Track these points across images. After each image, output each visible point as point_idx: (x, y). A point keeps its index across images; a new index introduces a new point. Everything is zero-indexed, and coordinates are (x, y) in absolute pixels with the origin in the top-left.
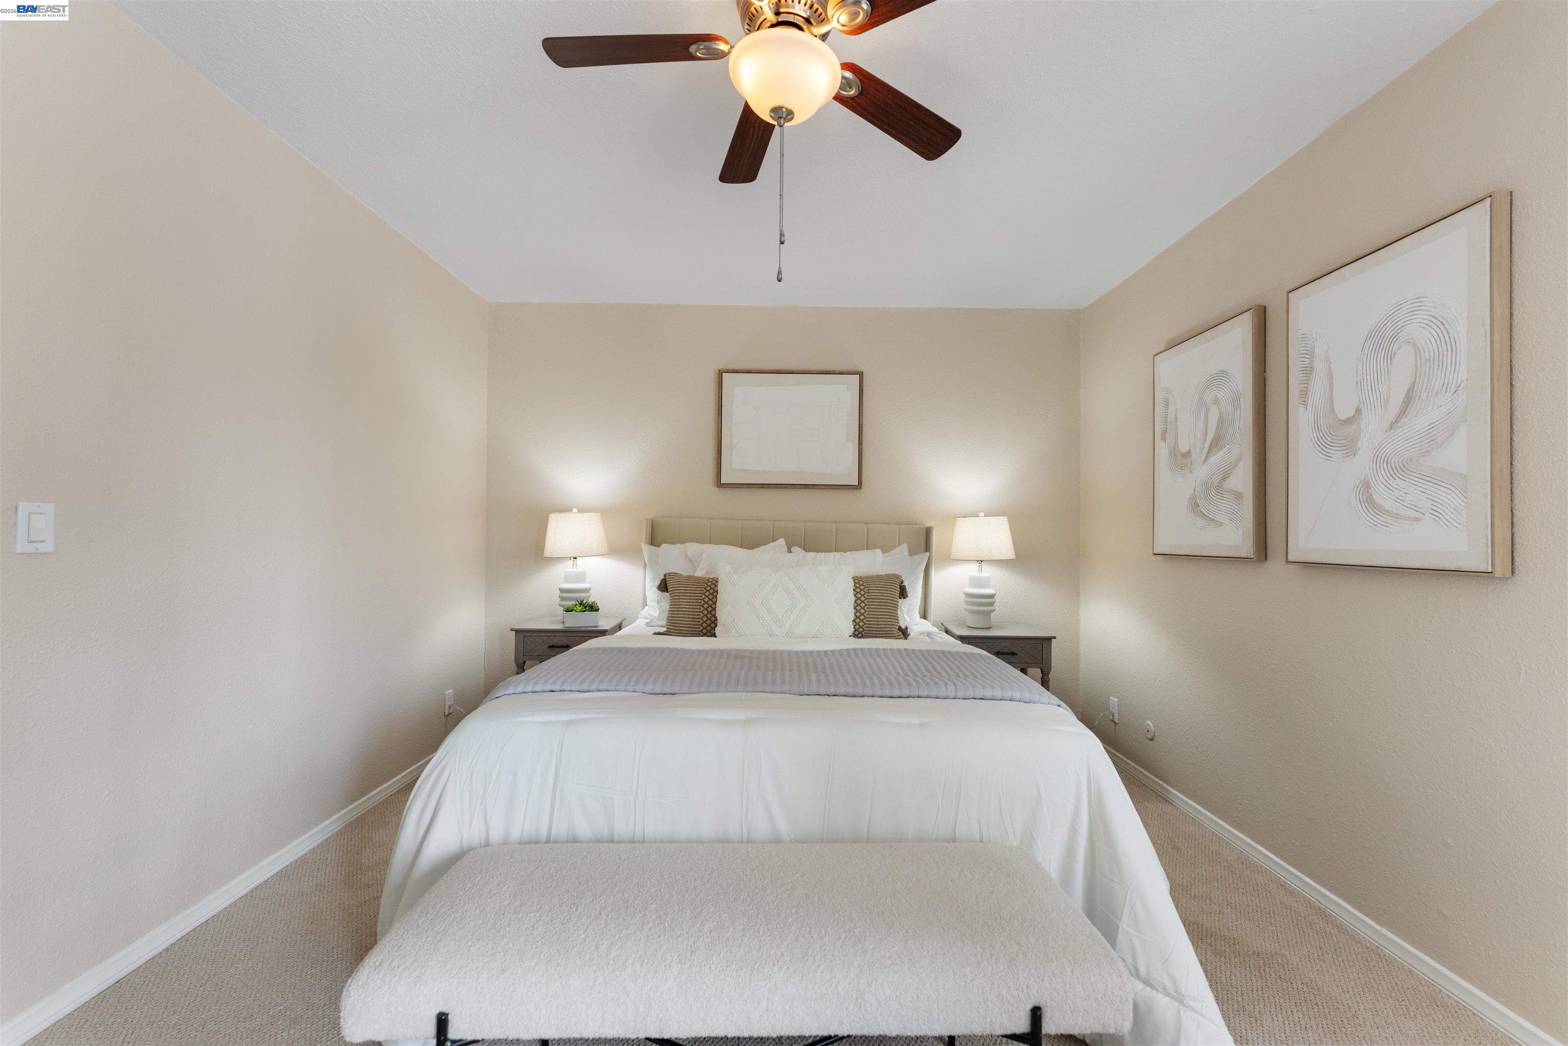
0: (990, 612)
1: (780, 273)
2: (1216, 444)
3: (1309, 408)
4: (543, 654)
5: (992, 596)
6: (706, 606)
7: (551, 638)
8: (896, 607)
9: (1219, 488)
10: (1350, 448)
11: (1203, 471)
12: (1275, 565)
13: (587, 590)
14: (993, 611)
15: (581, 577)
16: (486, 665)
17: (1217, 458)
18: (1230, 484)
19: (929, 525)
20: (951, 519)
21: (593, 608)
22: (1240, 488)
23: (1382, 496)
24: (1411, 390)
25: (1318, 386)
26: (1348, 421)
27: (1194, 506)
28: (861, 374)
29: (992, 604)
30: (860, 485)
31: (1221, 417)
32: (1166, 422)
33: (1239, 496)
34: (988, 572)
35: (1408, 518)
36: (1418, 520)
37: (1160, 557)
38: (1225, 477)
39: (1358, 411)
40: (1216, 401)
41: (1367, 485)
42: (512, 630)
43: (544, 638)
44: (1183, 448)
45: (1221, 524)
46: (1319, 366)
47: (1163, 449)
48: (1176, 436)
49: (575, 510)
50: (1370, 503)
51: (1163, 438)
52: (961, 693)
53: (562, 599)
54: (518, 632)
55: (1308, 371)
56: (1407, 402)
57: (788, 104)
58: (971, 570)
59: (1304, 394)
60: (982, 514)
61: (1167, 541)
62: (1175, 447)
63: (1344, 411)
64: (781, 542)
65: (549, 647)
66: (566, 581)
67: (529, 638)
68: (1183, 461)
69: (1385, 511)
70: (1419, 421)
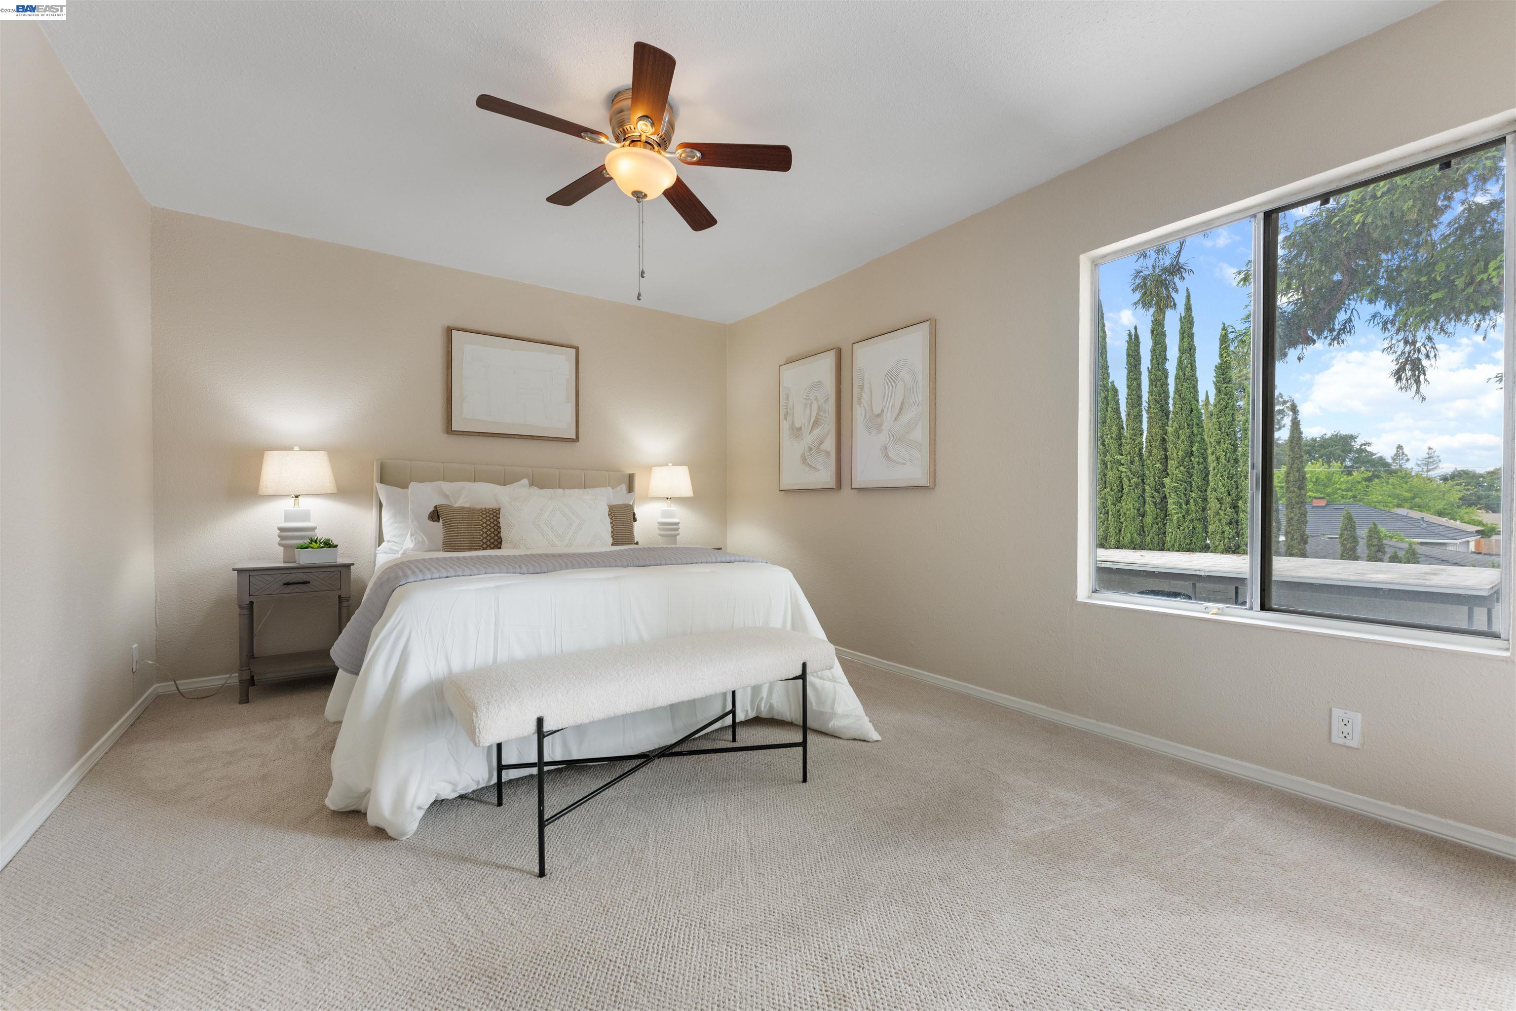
0: (677, 535)
1: (639, 295)
2: (816, 423)
3: (861, 406)
4: (275, 592)
5: (677, 524)
6: (485, 530)
7: (284, 576)
8: (632, 527)
9: (818, 449)
10: (879, 429)
11: (809, 439)
12: (846, 491)
13: (313, 529)
14: (679, 534)
15: (306, 516)
16: (158, 620)
17: (817, 432)
18: (823, 447)
19: (631, 472)
20: (649, 468)
21: (328, 544)
22: (829, 450)
23: (891, 453)
24: (902, 403)
25: (866, 396)
26: (878, 416)
27: (804, 459)
28: (577, 349)
29: (677, 529)
30: (577, 439)
31: (819, 408)
32: (787, 408)
33: (828, 453)
34: (674, 508)
35: (901, 463)
36: (904, 464)
37: (783, 492)
38: (821, 444)
39: (883, 411)
40: (816, 398)
41: (886, 448)
42: (234, 570)
43: (275, 576)
44: (798, 425)
45: (819, 470)
46: (866, 386)
47: (785, 425)
48: (793, 417)
49: (296, 448)
50: (887, 456)
51: (786, 418)
52: (719, 560)
53: (282, 538)
54: (240, 571)
55: (861, 387)
56: (901, 408)
57: (645, 191)
58: (663, 506)
59: (860, 399)
60: (670, 464)
61: (788, 482)
62: (793, 423)
63: (877, 411)
64: (525, 481)
65: (284, 584)
66: (286, 520)
67: (257, 577)
68: (797, 432)
69: (894, 461)
70: (906, 418)
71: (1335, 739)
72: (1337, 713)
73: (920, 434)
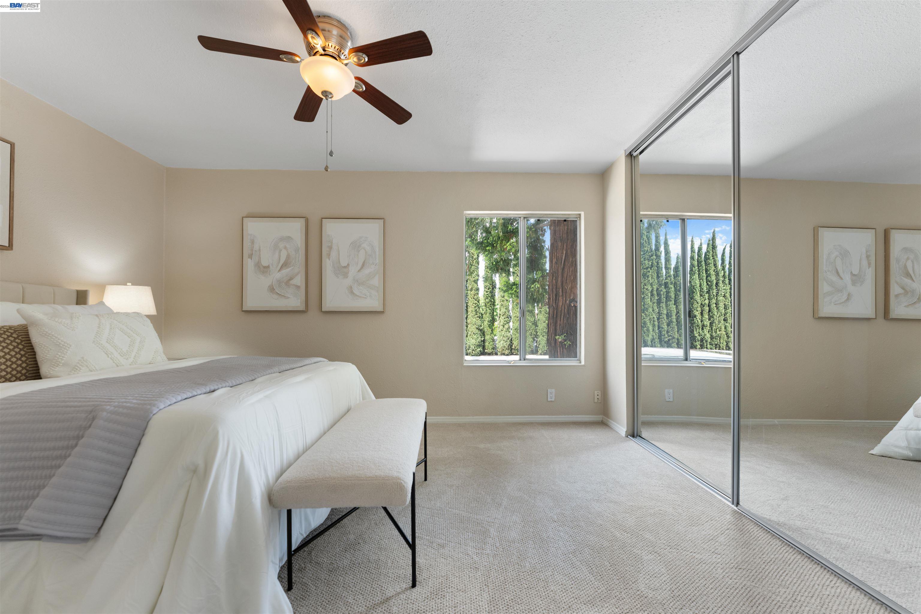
3: (331, 260)
10: (346, 275)
12: (313, 313)
19: (84, 289)
22: (299, 285)
23: (356, 291)
25: (334, 254)
28: (12, 145)
30: (10, 247)
33: (298, 287)
35: (363, 297)
36: (366, 298)
37: (245, 312)
39: (348, 265)
41: (351, 287)
50: (352, 293)
55: (330, 248)
60: (129, 284)
61: (252, 305)
63: (344, 264)
68: (264, 270)
69: (356, 295)
70: (366, 271)
71: (549, 400)
72: (549, 390)
73: (377, 281)
